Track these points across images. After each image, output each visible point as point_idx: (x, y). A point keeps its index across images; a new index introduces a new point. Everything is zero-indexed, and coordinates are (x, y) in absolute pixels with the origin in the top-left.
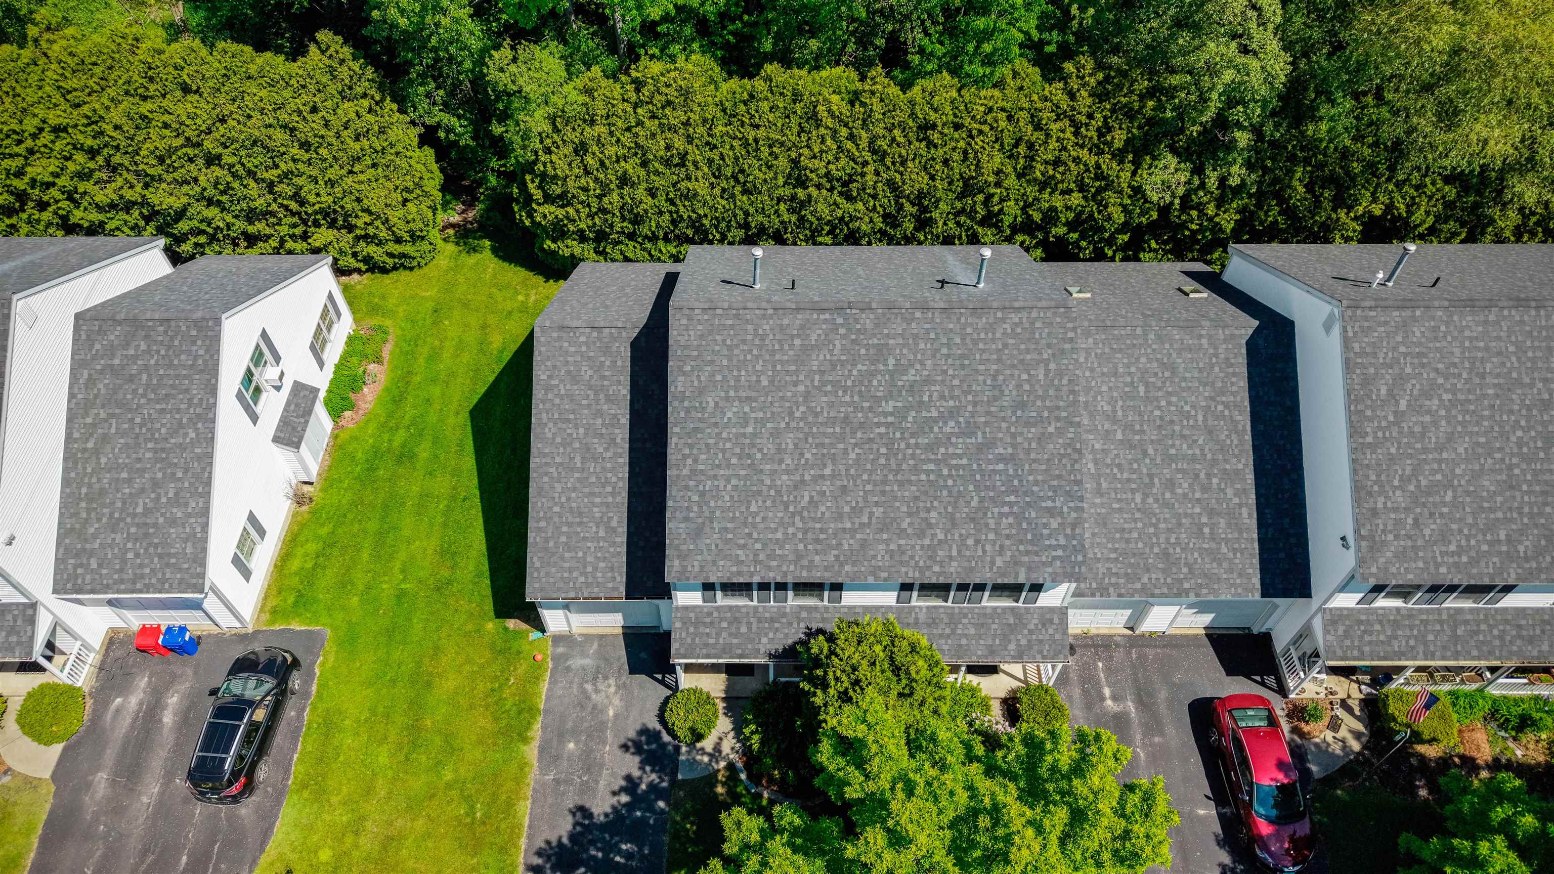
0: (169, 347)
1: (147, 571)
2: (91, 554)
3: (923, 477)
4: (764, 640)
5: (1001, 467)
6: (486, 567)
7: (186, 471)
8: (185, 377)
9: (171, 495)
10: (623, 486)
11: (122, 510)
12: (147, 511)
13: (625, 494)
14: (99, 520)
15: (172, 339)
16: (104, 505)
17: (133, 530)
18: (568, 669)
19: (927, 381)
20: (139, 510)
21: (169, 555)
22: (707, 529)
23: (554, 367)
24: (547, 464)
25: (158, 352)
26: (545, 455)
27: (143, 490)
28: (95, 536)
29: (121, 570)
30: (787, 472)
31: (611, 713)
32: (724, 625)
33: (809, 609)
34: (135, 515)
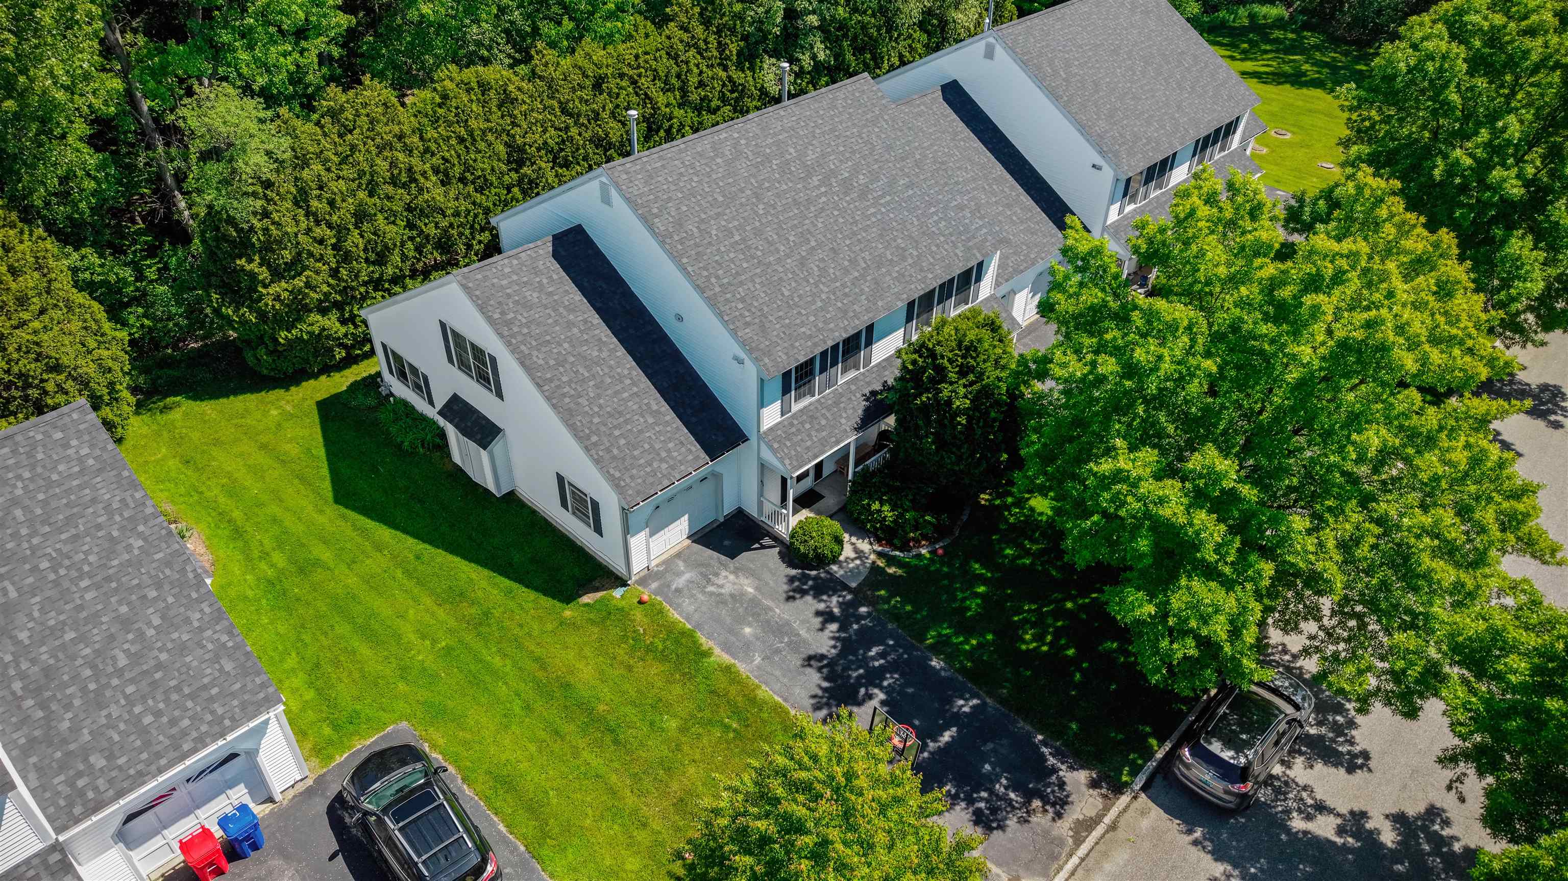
1: (186, 722)
2: (85, 753)
4: (843, 421)
7: (158, 586)
8: (81, 487)
9: (156, 621)
10: (637, 373)
11: (96, 677)
12: (135, 658)
13: (644, 379)
14: (68, 707)
15: (30, 455)
16: (64, 686)
17: (130, 690)
18: (678, 591)
20: (122, 661)
21: (205, 687)
23: (500, 303)
24: (558, 387)
25: (19, 477)
27: (112, 638)
28: (75, 729)
29: (147, 744)
30: (788, 256)
31: (750, 590)
32: (807, 426)
33: (855, 379)
34: (120, 673)
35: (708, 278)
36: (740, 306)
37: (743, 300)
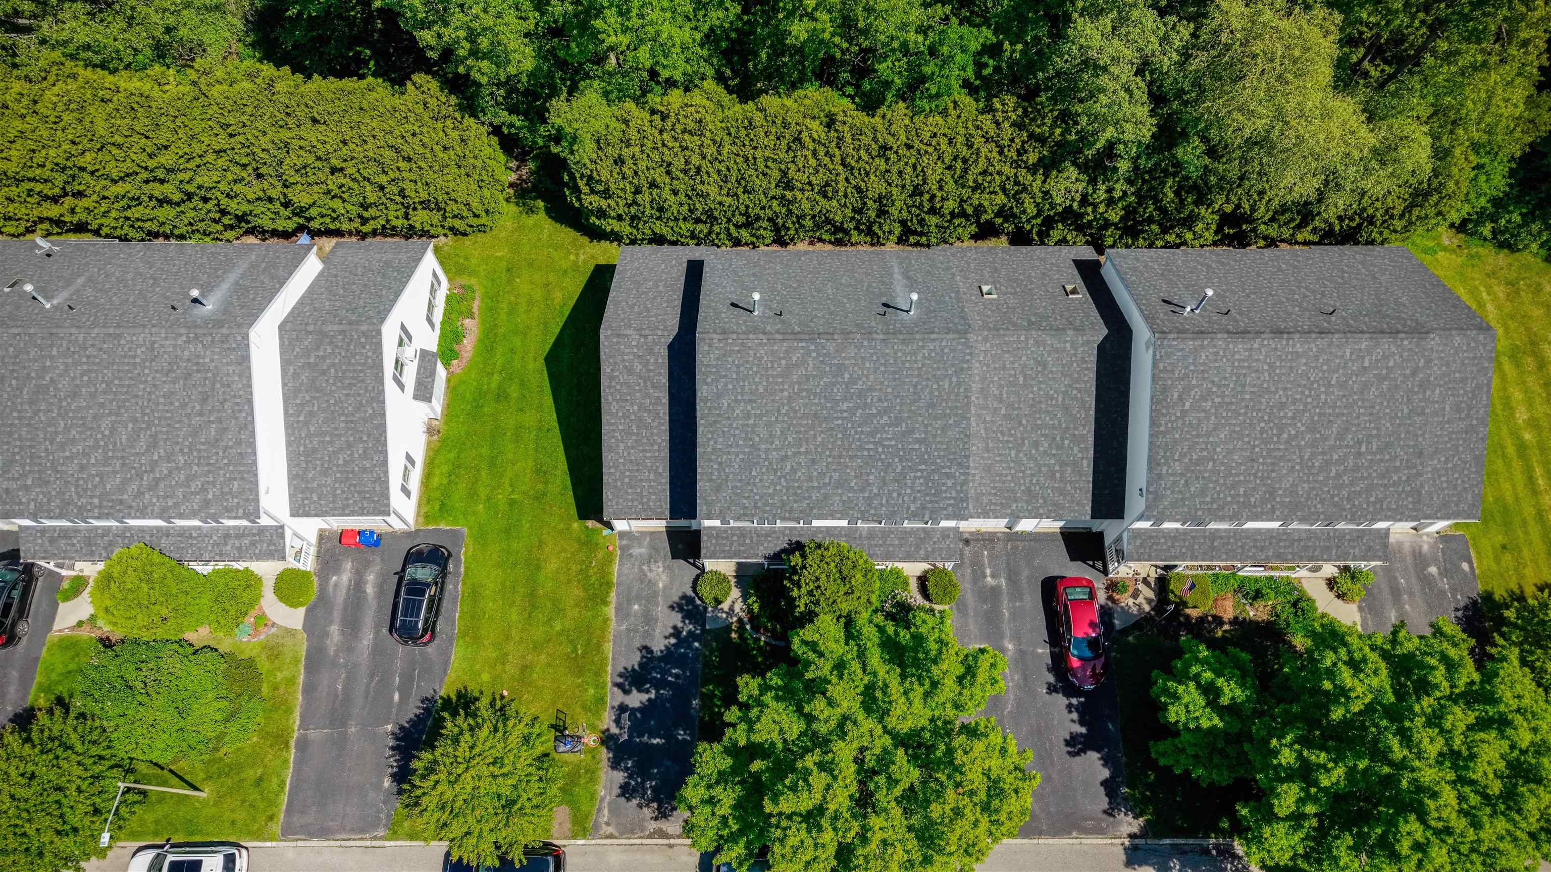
0: (347, 351)
1: (351, 502)
2: (312, 491)
3: (866, 453)
4: (761, 548)
5: (917, 446)
6: (569, 483)
7: (369, 436)
8: (361, 371)
9: (361, 452)
10: (666, 445)
11: (330, 462)
12: (346, 463)
13: (667, 451)
14: (315, 469)
15: (349, 344)
16: (316, 459)
17: (338, 475)
18: (631, 555)
19: (870, 389)
20: (341, 462)
21: (364, 492)
22: (724, 486)
23: (615, 363)
24: (614, 431)
25: (340, 354)
26: (612, 424)
27: (341, 449)
28: (313, 479)
29: (334, 502)
30: (776, 449)
31: (661, 585)
32: (735, 538)
33: (790, 529)
34: (338, 465)
35: (709, 440)
36: (716, 467)
37: (720, 464)
